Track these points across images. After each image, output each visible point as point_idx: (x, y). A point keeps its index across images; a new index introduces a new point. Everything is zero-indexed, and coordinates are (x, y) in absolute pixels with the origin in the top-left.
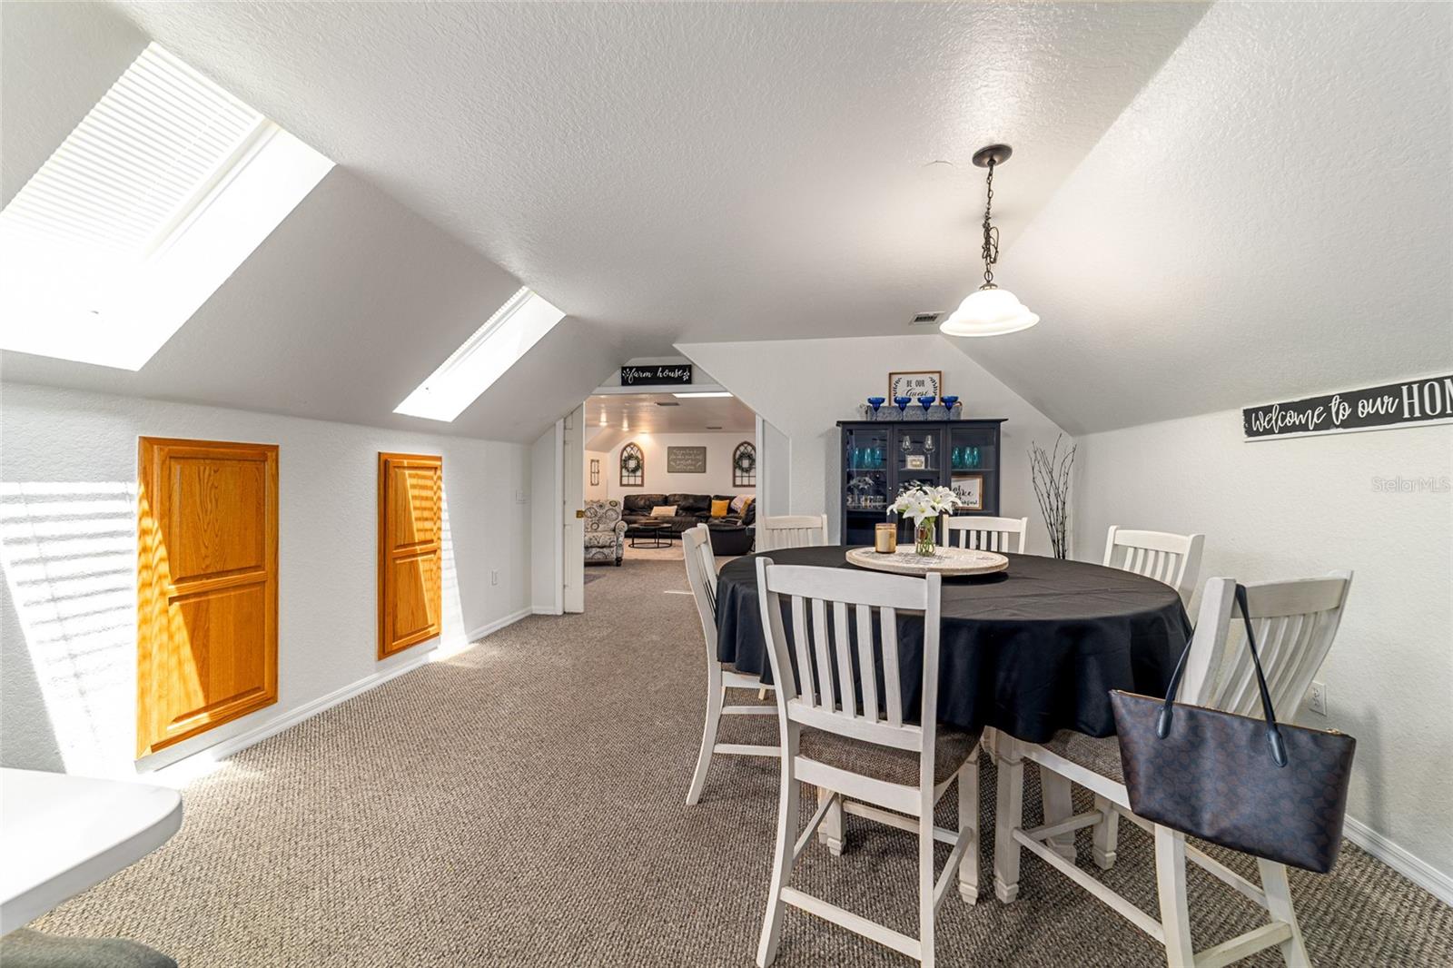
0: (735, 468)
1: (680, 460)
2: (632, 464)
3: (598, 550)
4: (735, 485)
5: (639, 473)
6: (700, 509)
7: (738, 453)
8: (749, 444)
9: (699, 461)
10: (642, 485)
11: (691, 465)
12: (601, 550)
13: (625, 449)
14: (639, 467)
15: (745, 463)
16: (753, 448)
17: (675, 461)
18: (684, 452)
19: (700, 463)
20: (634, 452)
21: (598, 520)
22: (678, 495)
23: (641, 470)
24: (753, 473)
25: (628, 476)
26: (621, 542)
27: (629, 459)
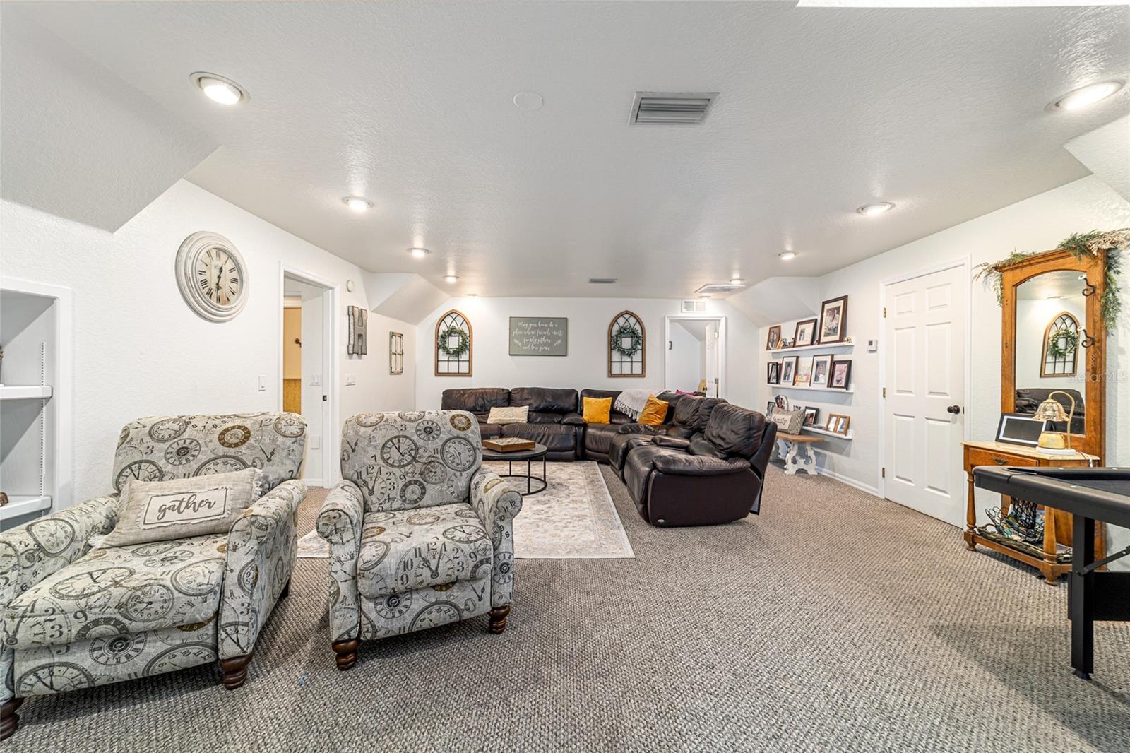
0: (611, 349)
1: (529, 337)
2: (454, 342)
3: (433, 596)
4: (611, 375)
5: (465, 356)
6: (563, 412)
7: (616, 327)
8: (632, 315)
9: (557, 338)
10: (469, 375)
11: (545, 345)
12: (443, 596)
13: (442, 320)
14: (465, 347)
15: (627, 343)
16: (639, 321)
17: (520, 338)
18: (535, 325)
19: (559, 342)
20: (458, 324)
21: (421, 473)
22: (527, 388)
23: (468, 352)
24: (637, 356)
25: (448, 361)
26: (507, 555)
27: (450, 335)
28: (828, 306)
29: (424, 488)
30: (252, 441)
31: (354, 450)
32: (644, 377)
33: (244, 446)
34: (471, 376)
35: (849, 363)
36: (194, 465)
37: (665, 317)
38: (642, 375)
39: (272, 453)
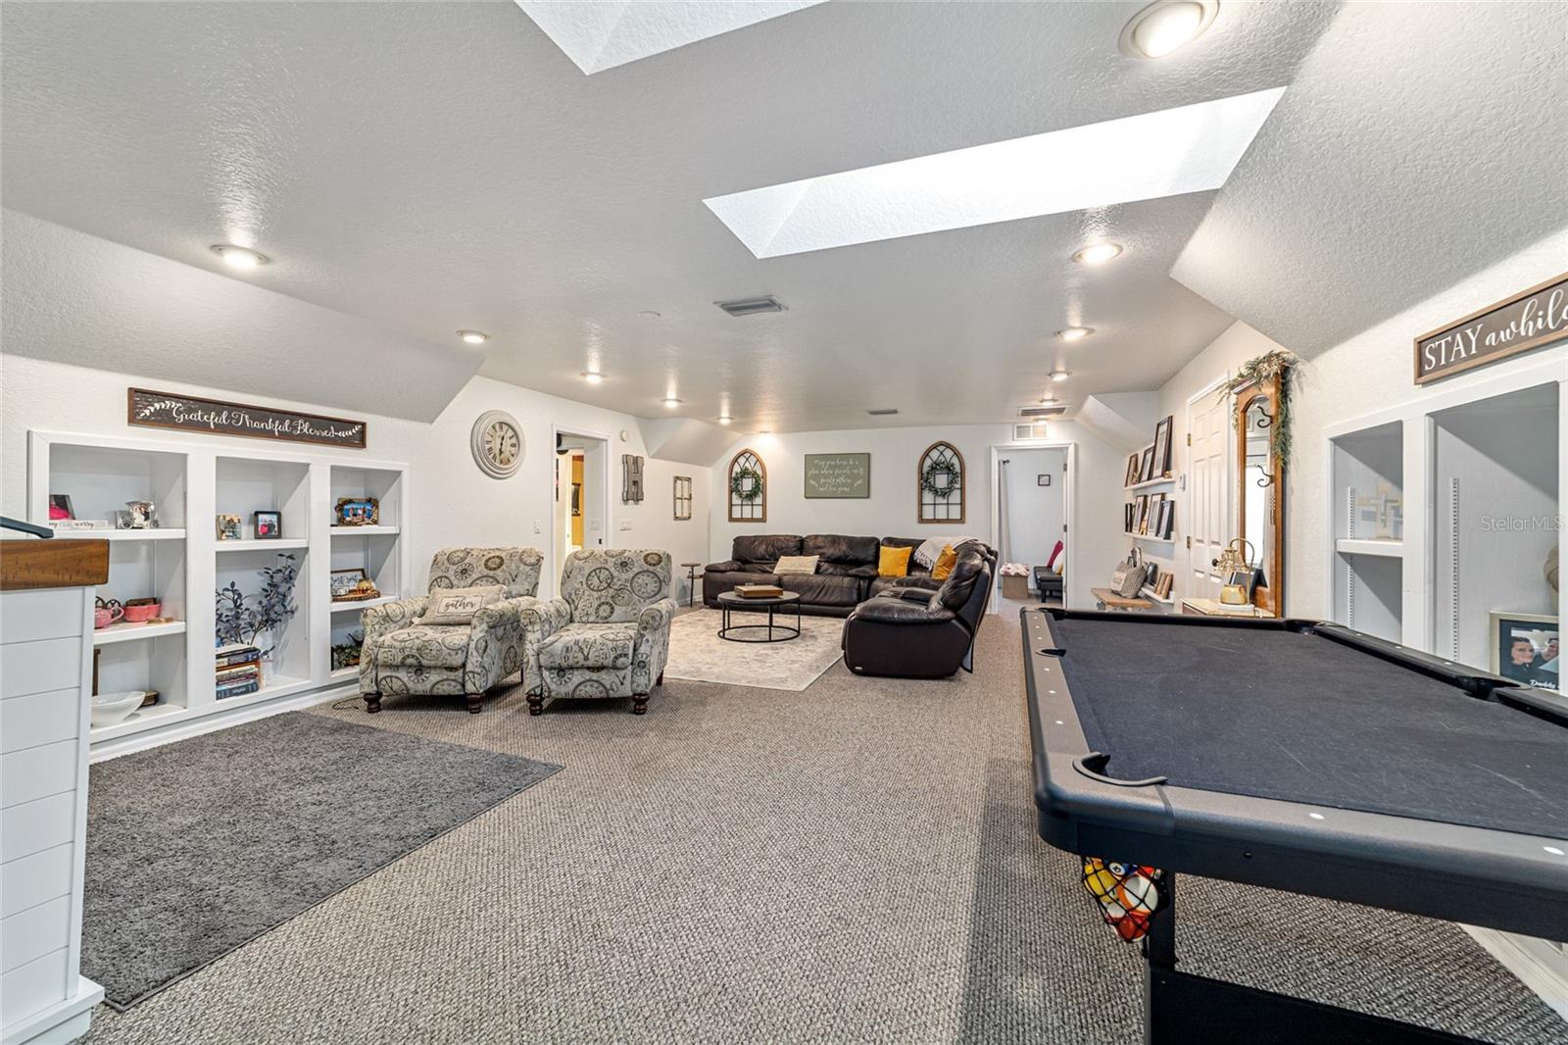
0: (921, 489)
1: (826, 477)
2: (747, 485)
3: (588, 675)
4: (921, 520)
5: (758, 500)
6: (858, 563)
7: (928, 462)
8: (948, 446)
9: (858, 477)
10: (763, 520)
11: (844, 485)
12: (595, 676)
13: (736, 460)
14: (758, 489)
15: (941, 481)
16: (956, 453)
17: (816, 477)
18: (833, 463)
19: (860, 482)
20: (751, 464)
21: (612, 597)
22: (822, 536)
23: (761, 495)
24: (955, 497)
25: (742, 505)
26: (645, 656)
27: (742, 477)
28: (1160, 429)
29: (613, 608)
30: (504, 567)
31: (570, 577)
32: (964, 522)
33: (499, 570)
34: (765, 521)
35: (1173, 504)
36: (469, 581)
37: (990, 447)
38: (961, 520)
39: (516, 576)
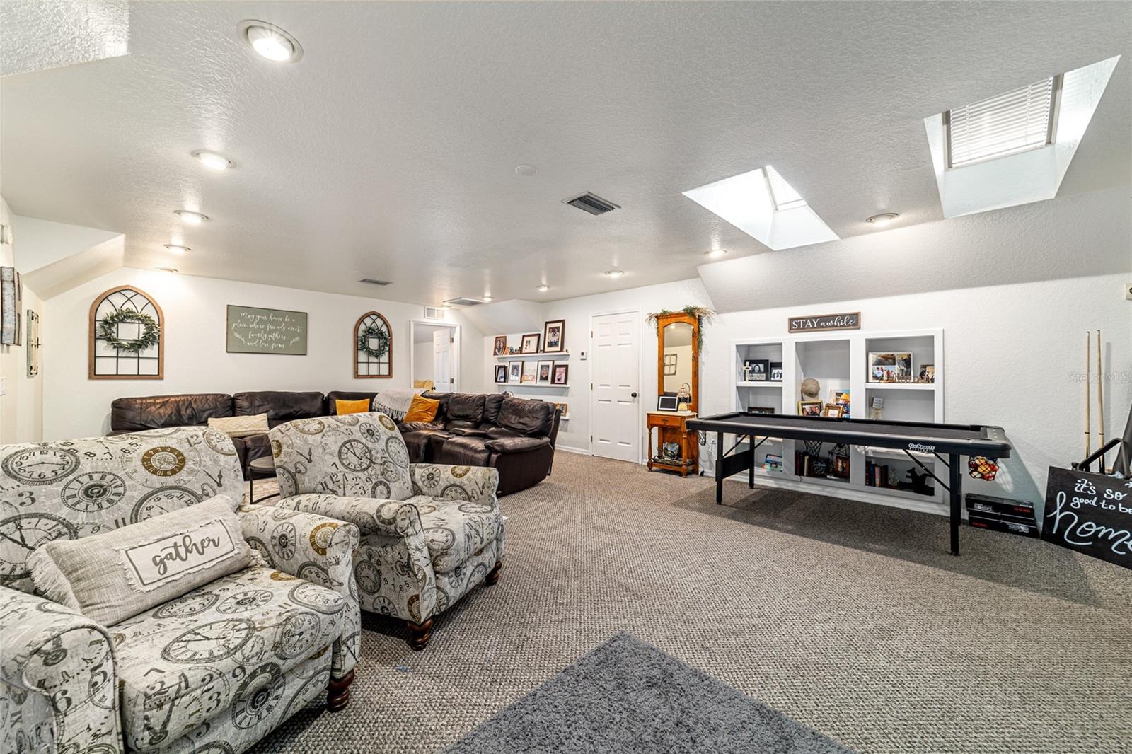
0: (357, 350)
1: (255, 331)
2: (130, 332)
4: (357, 376)
5: (150, 352)
7: (362, 327)
8: (379, 316)
9: (295, 334)
10: (159, 376)
11: (281, 341)
13: (104, 298)
14: (151, 337)
15: (374, 343)
16: (385, 323)
17: (244, 332)
18: (265, 318)
19: (297, 339)
20: (138, 305)
21: (382, 474)
23: (156, 347)
24: (385, 358)
25: (117, 357)
27: (122, 321)
28: (549, 326)
29: (388, 487)
30: (189, 464)
31: (310, 461)
32: (391, 377)
33: (184, 472)
34: (162, 379)
35: (566, 367)
37: (410, 321)
38: (389, 375)
39: (220, 477)
